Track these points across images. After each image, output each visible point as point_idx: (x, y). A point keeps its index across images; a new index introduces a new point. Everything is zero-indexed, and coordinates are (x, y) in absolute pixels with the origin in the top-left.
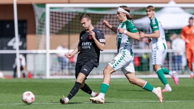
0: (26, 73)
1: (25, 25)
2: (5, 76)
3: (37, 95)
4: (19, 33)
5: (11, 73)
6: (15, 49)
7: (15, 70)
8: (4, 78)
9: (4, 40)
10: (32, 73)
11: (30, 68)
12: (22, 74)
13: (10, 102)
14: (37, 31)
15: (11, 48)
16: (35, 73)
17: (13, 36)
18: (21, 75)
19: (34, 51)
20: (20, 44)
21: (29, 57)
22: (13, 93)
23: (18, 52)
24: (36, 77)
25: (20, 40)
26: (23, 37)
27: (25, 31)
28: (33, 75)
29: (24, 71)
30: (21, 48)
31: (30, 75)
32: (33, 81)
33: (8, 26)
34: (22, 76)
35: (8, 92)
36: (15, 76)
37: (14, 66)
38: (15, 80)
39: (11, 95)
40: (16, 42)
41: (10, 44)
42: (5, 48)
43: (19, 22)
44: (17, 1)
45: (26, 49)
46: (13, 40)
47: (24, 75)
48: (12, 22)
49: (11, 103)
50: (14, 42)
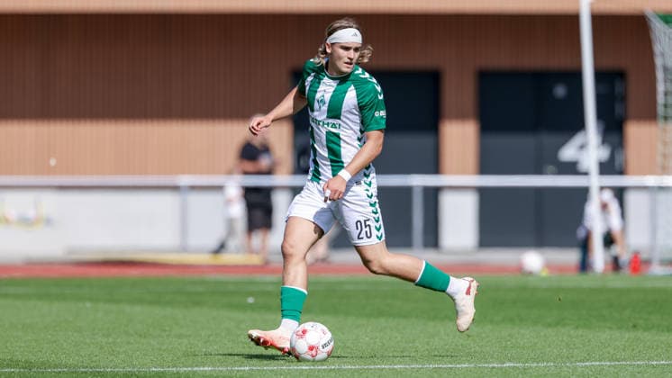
0: (625, 258)
1: (618, 88)
2: (549, 266)
3: (663, 331)
4: (601, 115)
5: (571, 256)
6: (586, 174)
7: (585, 246)
8: (544, 274)
9: (547, 139)
10: (644, 256)
11: (636, 239)
12: (610, 259)
13: (568, 357)
14: (660, 110)
15: (571, 168)
16: (657, 256)
17: (578, 125)
18: (606, 263)
19: (651, 180)
20: (604, 153)
21: (632, 199)
22: (577, 327)
23: (595, 181)
24: (657, 270)
25: (604, 142)
26: (613, 128)
27: (618, 109)
28: (648, 262)
29: (616, 250)
30: (607, 168)
31: (638, 264)
32: (648, 285)
33: (560, 91)
34: (610, 267)
35: (560, 323)
36: (585, 265)
37: (581, 234)
38: (584, 281)
39: (572, 332)
40: (587, 148)
41: (568, 153)
42: (551, 168)
43: (600, 76)
44: (592, 4)
45: (622, 172)
46: (578, 139)
47: (616, 264)
48: (575, 77)
49: (573, 360)
50: (582, 147)
